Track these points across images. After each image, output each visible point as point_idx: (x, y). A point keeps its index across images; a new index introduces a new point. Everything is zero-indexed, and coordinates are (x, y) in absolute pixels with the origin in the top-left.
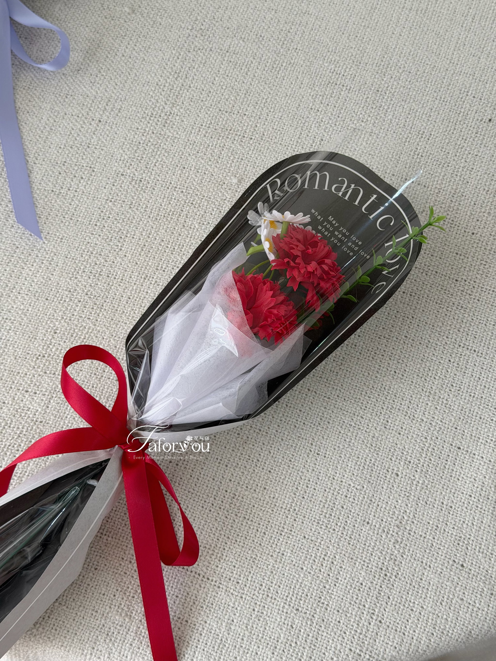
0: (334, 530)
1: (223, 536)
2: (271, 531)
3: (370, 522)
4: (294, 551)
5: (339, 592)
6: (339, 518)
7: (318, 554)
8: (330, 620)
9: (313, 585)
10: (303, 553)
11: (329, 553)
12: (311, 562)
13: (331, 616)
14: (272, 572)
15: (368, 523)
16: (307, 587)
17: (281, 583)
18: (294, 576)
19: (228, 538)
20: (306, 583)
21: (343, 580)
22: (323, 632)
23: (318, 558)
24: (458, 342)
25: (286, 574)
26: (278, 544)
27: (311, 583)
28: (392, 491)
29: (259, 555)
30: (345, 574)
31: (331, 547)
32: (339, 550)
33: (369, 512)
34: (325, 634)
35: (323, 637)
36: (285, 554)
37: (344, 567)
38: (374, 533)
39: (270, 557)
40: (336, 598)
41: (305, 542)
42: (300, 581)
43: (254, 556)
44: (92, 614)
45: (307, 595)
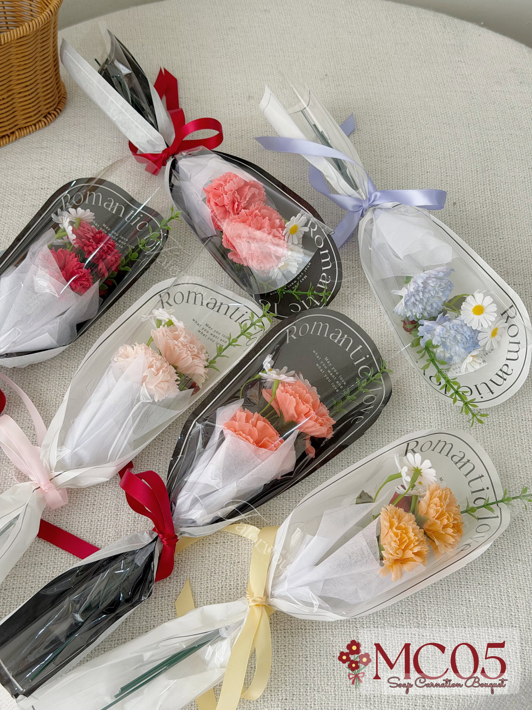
0: (498, 572)
1: (419, 601)
2: (453, 587)
3: (520, 559)
4: (476, 596)
5: (523, 615)
6: (497, 563)
7: (495, 593)
8: (527, 637)
9: (503, 616)
10: (483, 595)
11: (502, 589)
12: (492, 599)
13: (526, 634)
14: (468, 616)
15: (519, 560)
16: (499, 619)
17: (478, 622)
18: (486, 614)
19: (423, 601)
20: (497, 616)
21: (522, 606)
22: (526, 647)
23: (496, 595)
24: (520, 418)
25: (479, 614)
26: (462, 595)
27: (500, 615)
28: (525, 533)
29: (452, 607)
30: (521, 601)
31: (501, 585)
32: (508, 586)
33: (516, 552)
34: (528, 648)
35: (527, 651)
36: (471, 600)
37: (518, 596)
38: (527, 566)
39: (461, 606)
40: (524, 620)
41: (481, 587)
42: (491, 616)
43: (449, 609)
44: (347, 690)
45: (502, 625)
